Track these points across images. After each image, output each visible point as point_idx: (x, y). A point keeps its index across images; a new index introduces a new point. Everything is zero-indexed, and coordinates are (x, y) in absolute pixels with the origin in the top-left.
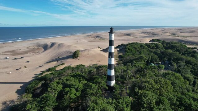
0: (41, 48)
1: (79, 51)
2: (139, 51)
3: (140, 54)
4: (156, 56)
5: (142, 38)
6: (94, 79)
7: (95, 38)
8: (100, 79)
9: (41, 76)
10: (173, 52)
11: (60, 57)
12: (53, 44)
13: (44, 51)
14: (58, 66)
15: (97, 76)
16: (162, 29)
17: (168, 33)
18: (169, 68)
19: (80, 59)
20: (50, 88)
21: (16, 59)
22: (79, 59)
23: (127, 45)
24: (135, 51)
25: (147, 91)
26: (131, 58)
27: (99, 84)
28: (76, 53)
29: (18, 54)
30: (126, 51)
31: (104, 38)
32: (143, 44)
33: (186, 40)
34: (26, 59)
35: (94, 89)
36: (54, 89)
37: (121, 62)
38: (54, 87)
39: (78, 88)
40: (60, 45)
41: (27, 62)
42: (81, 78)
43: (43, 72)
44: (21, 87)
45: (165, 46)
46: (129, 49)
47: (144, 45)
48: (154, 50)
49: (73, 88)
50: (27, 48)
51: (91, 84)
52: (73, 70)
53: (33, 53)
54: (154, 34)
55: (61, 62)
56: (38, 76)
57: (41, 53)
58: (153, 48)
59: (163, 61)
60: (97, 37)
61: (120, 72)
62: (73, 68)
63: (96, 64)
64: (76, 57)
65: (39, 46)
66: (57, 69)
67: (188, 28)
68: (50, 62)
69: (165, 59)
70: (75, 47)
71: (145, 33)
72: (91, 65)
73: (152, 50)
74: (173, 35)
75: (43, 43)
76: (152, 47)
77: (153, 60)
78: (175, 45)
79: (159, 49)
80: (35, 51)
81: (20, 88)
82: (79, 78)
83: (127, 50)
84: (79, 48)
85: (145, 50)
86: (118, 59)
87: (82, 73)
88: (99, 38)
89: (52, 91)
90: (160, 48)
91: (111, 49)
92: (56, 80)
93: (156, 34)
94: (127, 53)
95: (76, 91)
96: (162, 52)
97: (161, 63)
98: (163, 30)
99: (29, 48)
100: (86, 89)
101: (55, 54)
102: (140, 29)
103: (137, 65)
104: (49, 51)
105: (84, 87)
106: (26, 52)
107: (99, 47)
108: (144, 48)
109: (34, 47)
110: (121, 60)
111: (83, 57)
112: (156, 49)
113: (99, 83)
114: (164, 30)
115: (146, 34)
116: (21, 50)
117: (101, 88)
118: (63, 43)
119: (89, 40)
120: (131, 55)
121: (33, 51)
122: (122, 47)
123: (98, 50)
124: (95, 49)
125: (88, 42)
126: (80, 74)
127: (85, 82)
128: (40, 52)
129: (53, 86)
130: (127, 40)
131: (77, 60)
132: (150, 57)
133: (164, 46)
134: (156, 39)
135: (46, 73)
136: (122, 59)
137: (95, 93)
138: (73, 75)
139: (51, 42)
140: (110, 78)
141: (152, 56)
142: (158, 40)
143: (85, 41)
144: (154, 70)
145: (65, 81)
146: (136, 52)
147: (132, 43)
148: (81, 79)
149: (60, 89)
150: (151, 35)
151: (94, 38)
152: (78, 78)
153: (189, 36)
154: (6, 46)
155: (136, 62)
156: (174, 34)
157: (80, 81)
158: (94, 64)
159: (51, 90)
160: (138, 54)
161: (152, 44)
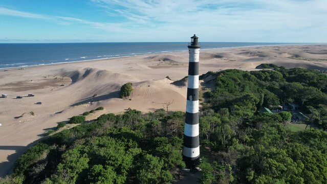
0: (67, 78)
1: (132, 84)
2: (241, 86)
3: (243, 91)
4: (273, 94)
5: (243, 61)
6: (156, 145)
7: (162, 61)
8: (169, 146)
9: (54, 133)
10: (306, 88)
11: (98, 96)
12: (88, 72)
13: (71, 84)
14: (91, 112)
15: (163, 138)
16: (274, 47)
17: (286, 54)
18: (300, 118)
19: (132, 99)
20: (63, 163)
21: (19, 97)
22: (130, 100)
23: (218, 74)
24: (234, 85)
25: (277, 177)
26: (227, 98)
27: (167, 157)
28: (126, 89)
29: (26, 89)
30: (217, 85)
31: (177, 61)
32: (247, 71)
33: (321, 66)
34: (38, 98)
35: (155, 170)
36: (71, 168)
37: (209, 105)
38: (72, 162)
39: (120, 165)
40: (100, 74)
41: (38, 103)
42: (131, 140)
43: (61, 125)
44: (9, 157)
45: (287, 75)
46: (223, 81)
47: (249, 74)
48: (268, 84)
49: (112, 165)
50: (43, 78)
51: (149, 156)
52: (116, 122)
53: (52, 87)
54: (262, 55)
55: (98, 104)
56: (48, 134)
57: (67, 87)
58: (266, 79)
59: (287, 104)
60: (165, 60)
61: (209, 126)
62: (118, 117)
63: (162, 110)
64: (125, 96)
65: (64, 74)
66: (89, 118)
67: (319, 46)
68: (77, 104)
69: (290, 100)
70: (126, 77)
71: (246, 53)
72: (152, 112)
73: (264, 83)
74: (295, 58)
75: (71, 70)
76: (264, 78)
77: (269, 102)
78: (307, 75)
79: (277, 82)
80: (57, 84)
81: (7, 161)
82: (126, 140)
83: (220, 82)
84: (133, 78)
85: (252, 84)
86: (203, 99)
87: (134, 130)
88: (168, 62)
89: (65, 171)
90: (277, 80)
91: (192, 82)
92: (79, 145)
93: (265, 55)
94: (220, 89)
95: (117, 174)
96: (283, 88)
97: (281, 107)
98: (277, 48)
99: (47, 78)
100: (139, 168)
101: (90, 90)
102: (237, 48)
103: (241, 112)
104: (79, 84)
105: (134, 163)
106: (41, 86)
107: (168, 77)
108: (249, 79)
109: (55, 77)
110: (209, 102)
111: (138, 95)
112: (271, 80)
113: (167, 155)
114: (279, 49)
115: (249, 54)
116: (33, 82)
117: (170, 166)
118: (105, 70)
119: (151, 65)
120: (227, 93)
121: (52, 83)
122: (210, 78)
123: (166, 83)
124: (161, 81)
125: (149, 68)
126: (128, 131)
127: (137, 151)
128: (65, 85)
129: (68, 159)
130: (217, 66)
131: (127, 101)
132: (263, 96)
133: (284, 76)
134: (267, 64)
135: (65, 128)
136: (211, 99)
137: (158, 178)
138: (114, 133)
139: (85, 69)
140: (189, 142)
141: (265, 95)
142: (271, 66)
143: (145, 66)
144: (278, 124)
145: (95, 148)
146: (235, 87)
147: (227, 71)
148: (130, 144)
149: (83, 167)
150: (257, 57)
151: (160, 62)
152: (123, 141)
153: (324, 60)
154: (8, 75)
155: (239, 106)
156: (297, 56)
157: (127, 148)
158: (159, 110)
159: (64, 169)
160: (240, 90)
161: (263, 72)
